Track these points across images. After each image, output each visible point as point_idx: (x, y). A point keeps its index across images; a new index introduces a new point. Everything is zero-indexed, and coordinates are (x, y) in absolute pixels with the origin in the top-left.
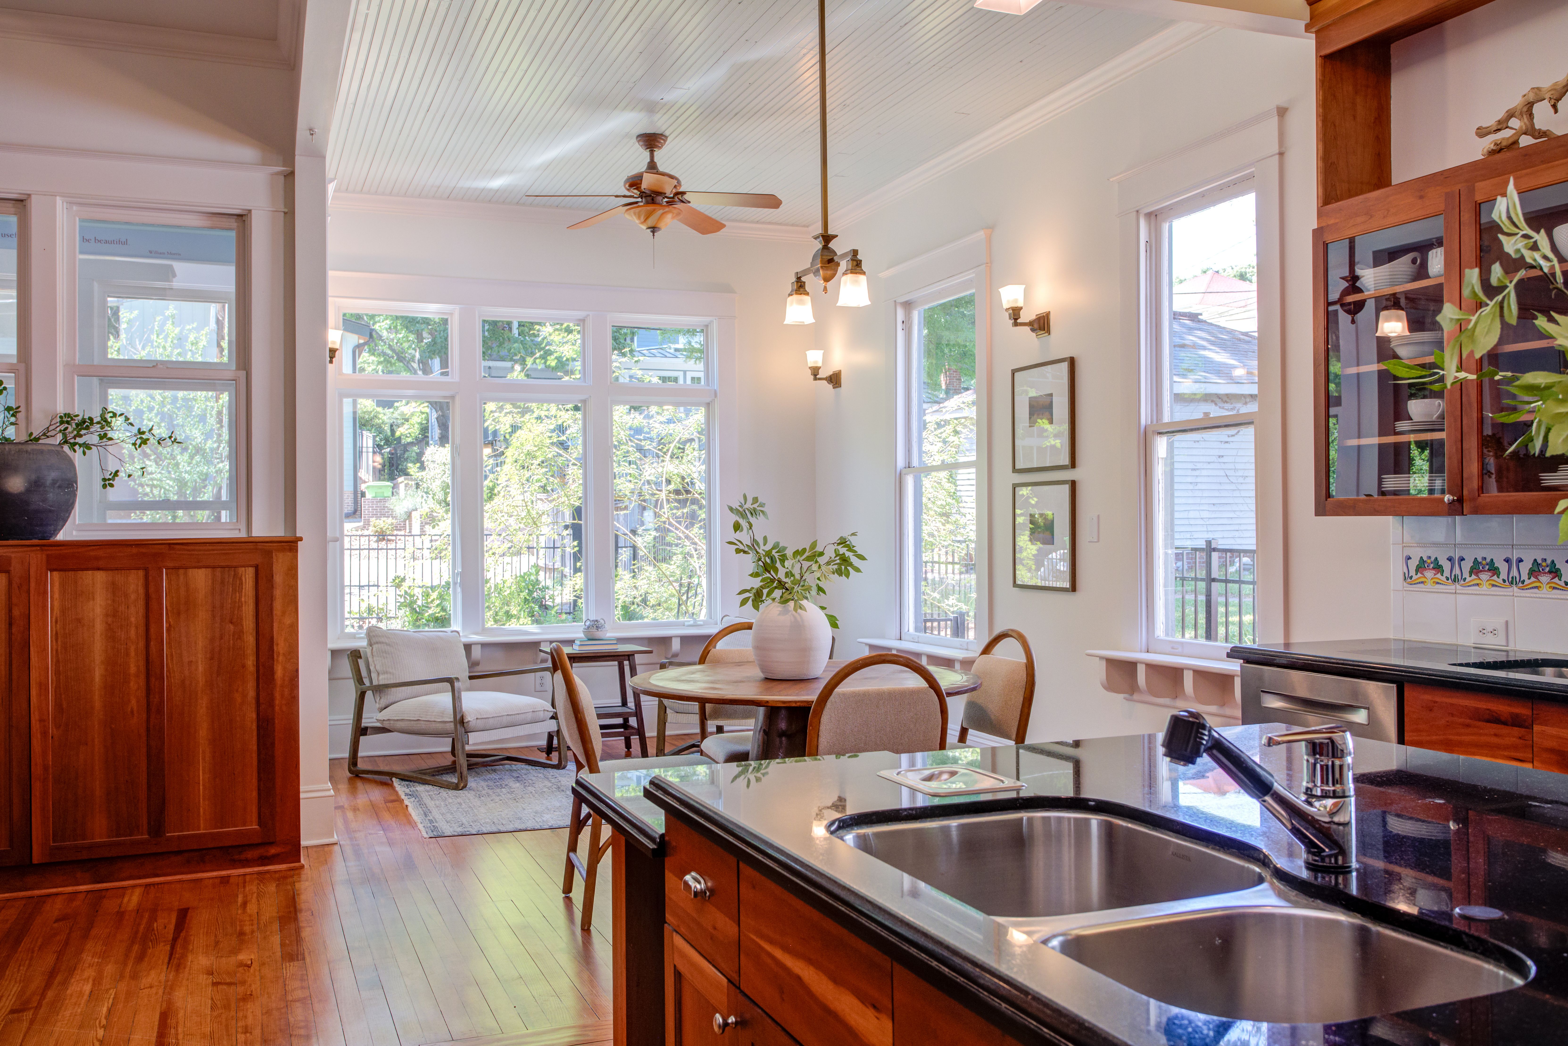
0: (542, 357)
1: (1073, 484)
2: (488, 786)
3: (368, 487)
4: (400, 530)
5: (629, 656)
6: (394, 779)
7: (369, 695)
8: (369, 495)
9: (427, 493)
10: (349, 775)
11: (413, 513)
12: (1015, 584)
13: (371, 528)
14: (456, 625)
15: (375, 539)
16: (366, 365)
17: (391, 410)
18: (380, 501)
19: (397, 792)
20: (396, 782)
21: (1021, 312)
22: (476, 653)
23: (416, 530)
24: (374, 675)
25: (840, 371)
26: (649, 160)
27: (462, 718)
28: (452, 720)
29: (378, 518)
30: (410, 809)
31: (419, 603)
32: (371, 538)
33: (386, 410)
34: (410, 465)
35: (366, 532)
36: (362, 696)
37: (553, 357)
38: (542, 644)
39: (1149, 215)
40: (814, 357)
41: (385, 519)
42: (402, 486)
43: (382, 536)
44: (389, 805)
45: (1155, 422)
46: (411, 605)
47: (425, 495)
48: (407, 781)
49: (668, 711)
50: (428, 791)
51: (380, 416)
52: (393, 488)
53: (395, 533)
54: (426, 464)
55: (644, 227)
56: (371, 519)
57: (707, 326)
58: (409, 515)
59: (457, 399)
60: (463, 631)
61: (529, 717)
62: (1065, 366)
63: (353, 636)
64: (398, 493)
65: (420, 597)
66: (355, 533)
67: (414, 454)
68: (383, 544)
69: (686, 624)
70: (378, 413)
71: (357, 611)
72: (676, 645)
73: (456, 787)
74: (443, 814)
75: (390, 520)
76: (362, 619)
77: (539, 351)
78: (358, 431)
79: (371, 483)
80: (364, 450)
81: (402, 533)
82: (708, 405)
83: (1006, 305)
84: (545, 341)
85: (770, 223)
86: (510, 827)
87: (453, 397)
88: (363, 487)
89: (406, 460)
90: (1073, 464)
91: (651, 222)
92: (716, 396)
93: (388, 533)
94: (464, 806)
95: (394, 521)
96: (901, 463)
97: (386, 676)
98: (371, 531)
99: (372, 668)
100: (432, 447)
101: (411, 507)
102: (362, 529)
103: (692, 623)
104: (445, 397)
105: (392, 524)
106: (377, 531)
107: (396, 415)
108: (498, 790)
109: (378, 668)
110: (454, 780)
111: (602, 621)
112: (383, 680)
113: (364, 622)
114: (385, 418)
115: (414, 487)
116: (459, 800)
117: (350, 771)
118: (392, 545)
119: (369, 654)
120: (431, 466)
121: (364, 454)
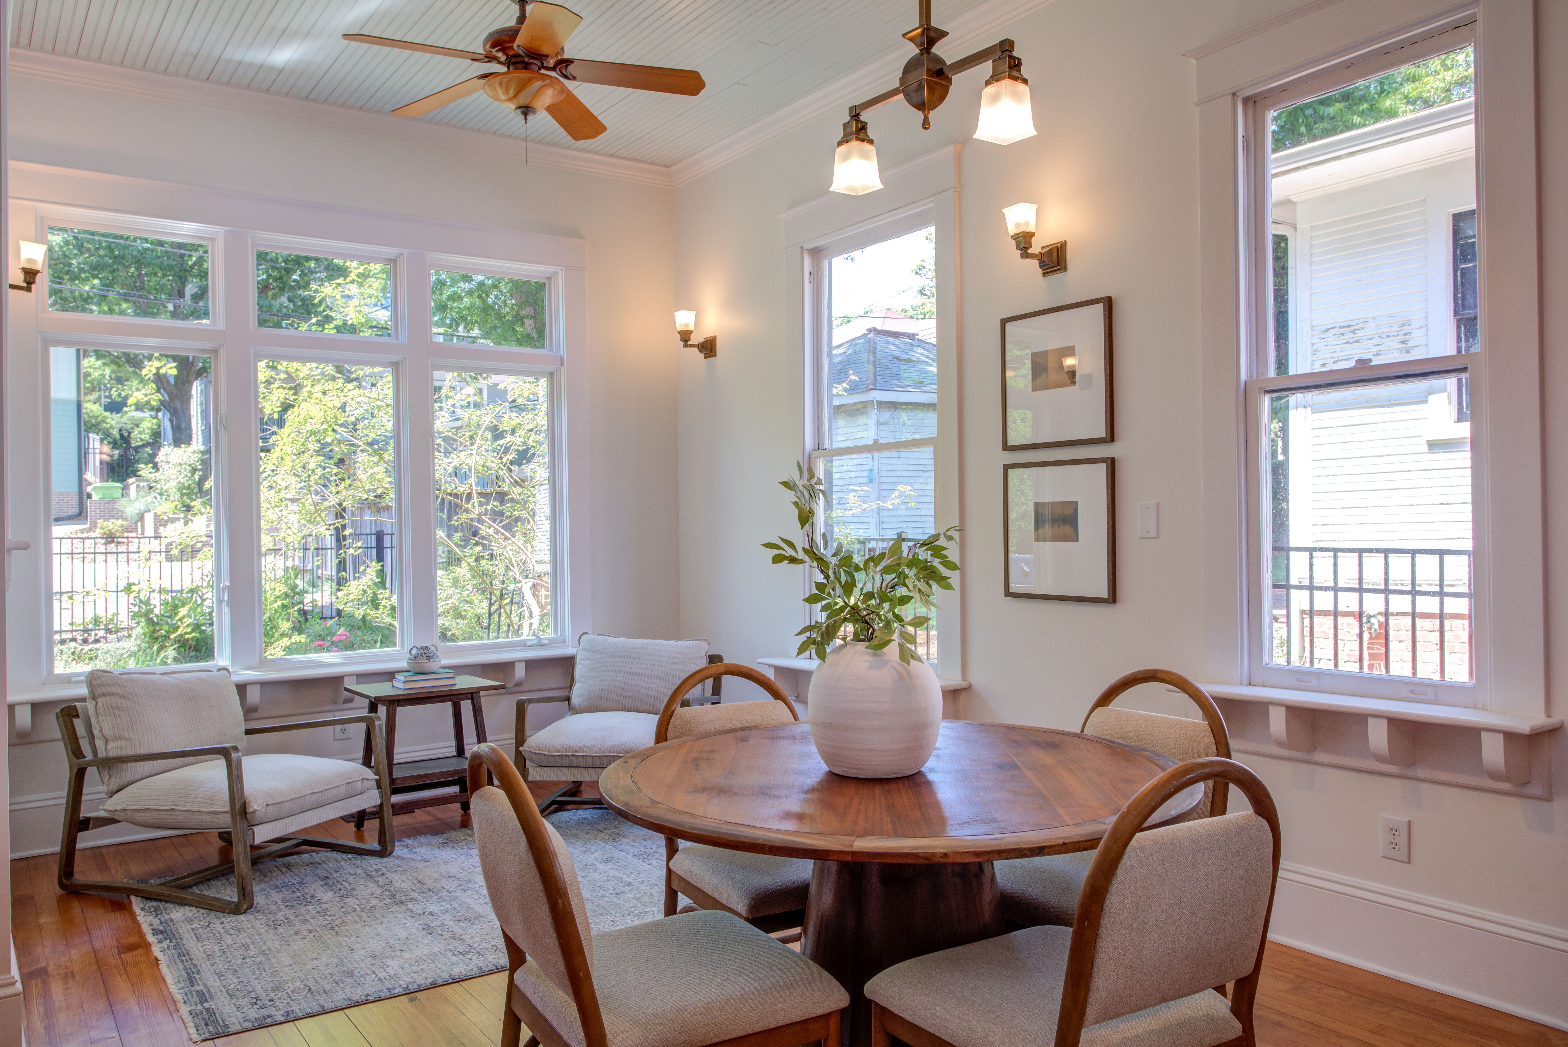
0: (318, 324)
1: (1112, 464)
2: (284, 901)
3: (94, 489)
4: (131, 532)
5: (472, 694)
6: (133, 898)
7: (91, 773)
8: (95, 497)
9: (161, 494)
10: (59, 891)
11: (146, 515)
12: (1008, 594)
13: (98, 530)
14: (222, 659)
15: (103, 541)
16: (92, 370)
17: (119, 415)
18: (109, 502)
19: (137, 924)
20: (136, 904)
21: (1033, 240)
22: (254, 695)
23: (149, 531)
24: (99, 743)
25: (715, 338)
26: (518, 14)
27: (244, 806)
28: (228, 809)
29: (106, 520)
30: (164, 968)
31: (157, 611)
32: (98, 540)
33: (114, 415)
34: (142, 466)
35: (92, 535)
36: (79, 777)
37: (332, 326)
38: (346, 679)
39: (1246, 101)
40: (684, 319)
41: (114, 520)
42: (133, 488)
43: (110, 538)
44: (127, 957)
45: (1255, 377)
46: (147, 615)
47: (158, 497)
48: (156, 900)
49: (529, 764)
50: (190, 921)
51: (108, 421)
52: (123, 489)
53: (126, 534)
54: (159, 464)
55: (512, 106)
56: (99, 521)
57: (549, 279)
58: (141, 517)
59: (222, 354)
60: (232, 666)
61: (342, 791)
62: (1100, 308)
63: (67, 679)
64: (128, 495)
65: (158, 605)
66: (80, 535)
67: (146, 455)
68: (112, 547)
69: (528, 643)
70: (106, 417)
71: (81, 622)
72: (520, 672)
73: (235, 910)
74: (220, 975)
75: (120, 522)
76: (86, 631)
77: (316, 316)
78: (83, 433)
79: (99, 484)
80: (91, 451)
81: (134, 535)
82: (551, 376)
83: (1012, 230)
84: (324, 305)
85: (625, 158)
86: (339, 998)
87: (215, 351)
88: (89, 489)
89: (138, 462)
90: (1111, 437)
91: (523, 99)
92: (562, 364)
93: (118, 535)
94: (253, 951)
95: (124, 523)
96: (809, 444)
97: (119, 743)
98: (97, 533)
99: (96, 732)
100: (166, 447)
101: (143, 508)
102: (88, 532)
103: (535, 642)
104: (204, 351)
105: (122, 526)
106: (105, 533)
107: (124, 419)
108: (302, 909)
109: (106, 731)
110: (231, 894)
111: (433, 649)
112: (114, 749)
113: (89, 635)
114: (113, 423)
115: (146, 489)
116: (243, 938)
117: (61, 885)
118: (122, 548)
119: (91, 712)
120: (165, 466)
121: (91, 456)
